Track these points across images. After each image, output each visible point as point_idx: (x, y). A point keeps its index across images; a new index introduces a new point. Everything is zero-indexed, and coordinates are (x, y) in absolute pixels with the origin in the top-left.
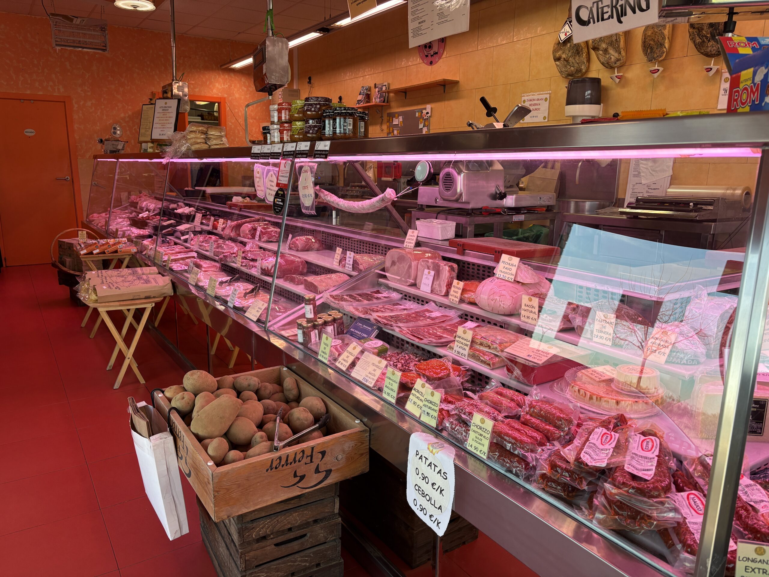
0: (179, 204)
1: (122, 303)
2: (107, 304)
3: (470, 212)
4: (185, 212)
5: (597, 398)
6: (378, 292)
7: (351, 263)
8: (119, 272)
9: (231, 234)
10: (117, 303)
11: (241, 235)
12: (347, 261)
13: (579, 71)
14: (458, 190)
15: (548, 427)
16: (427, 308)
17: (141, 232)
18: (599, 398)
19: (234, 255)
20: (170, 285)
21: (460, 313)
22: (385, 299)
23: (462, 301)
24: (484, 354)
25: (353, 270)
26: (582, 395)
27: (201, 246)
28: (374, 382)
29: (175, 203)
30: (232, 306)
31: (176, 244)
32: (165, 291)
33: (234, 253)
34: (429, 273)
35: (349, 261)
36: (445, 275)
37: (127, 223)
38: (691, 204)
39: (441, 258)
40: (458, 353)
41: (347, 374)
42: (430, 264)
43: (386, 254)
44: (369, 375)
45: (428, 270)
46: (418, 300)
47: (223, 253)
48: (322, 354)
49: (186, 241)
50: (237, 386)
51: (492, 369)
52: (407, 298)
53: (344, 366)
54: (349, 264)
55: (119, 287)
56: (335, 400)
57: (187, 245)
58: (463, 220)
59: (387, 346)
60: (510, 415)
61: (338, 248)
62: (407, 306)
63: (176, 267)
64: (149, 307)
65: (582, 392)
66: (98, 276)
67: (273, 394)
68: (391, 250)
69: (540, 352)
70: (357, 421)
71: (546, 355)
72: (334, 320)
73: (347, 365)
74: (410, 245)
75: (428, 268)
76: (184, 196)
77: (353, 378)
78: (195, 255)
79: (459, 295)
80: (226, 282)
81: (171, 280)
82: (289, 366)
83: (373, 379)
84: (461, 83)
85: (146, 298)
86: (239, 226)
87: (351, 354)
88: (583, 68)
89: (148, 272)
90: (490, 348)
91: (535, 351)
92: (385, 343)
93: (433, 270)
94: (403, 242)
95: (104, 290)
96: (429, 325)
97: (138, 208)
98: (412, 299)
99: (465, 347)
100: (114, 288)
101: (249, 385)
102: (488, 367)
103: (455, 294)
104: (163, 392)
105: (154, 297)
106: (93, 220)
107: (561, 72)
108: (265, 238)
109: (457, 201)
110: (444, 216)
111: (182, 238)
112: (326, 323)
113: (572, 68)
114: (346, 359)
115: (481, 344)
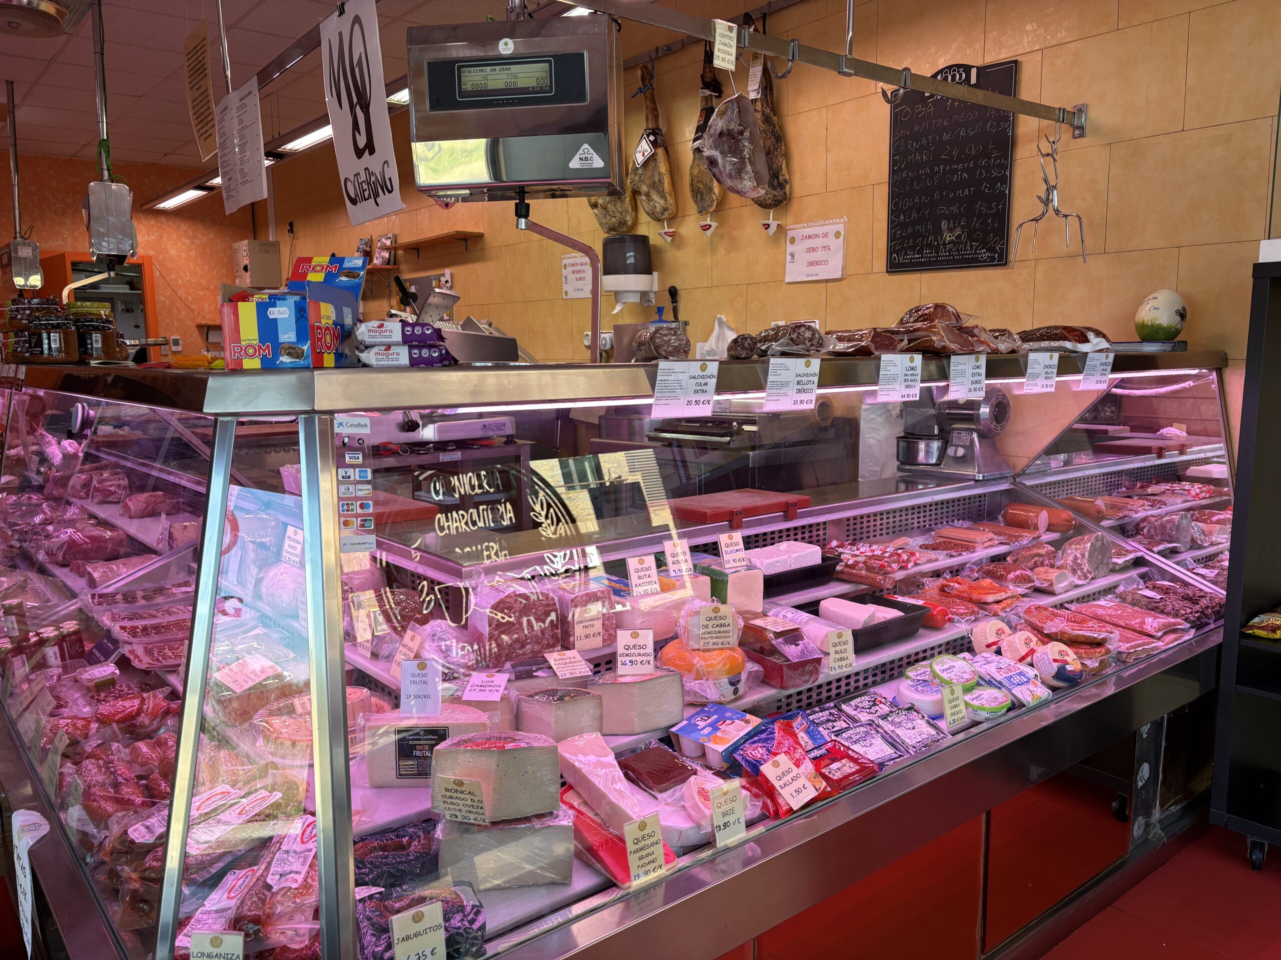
11: (71, 493)
13: (623, 223)
25: (170, 549)
38: (735, 424)
84: (487, 236)
86: (66, 478)
88: (629, 219)
107: (601, 224)
113: (613, 220)
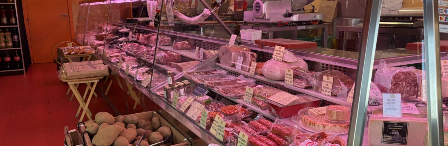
0: (123, 27)
1: (81, 80)
2: (72, 80)
3: (271, 24)
4: (125, 31)
5: (313, 124)
6: (215, 70)
7: (202, 55)
8: (81, 63)
9: (145, 42)
10: (78, 80)
11: (150, 42)
12: (200, 54)
14: (264, 12)
15: (279, 139)
16: (238, 78)
17: (99, 42)
18: (314, 124)
19: (143, 53)
20: (107, 69)
21: (255, 80)
22: (217, 74)
23: (256, 73)
24: (259, 101)
25: (204, 59)
26: (306, 122)
27: (128, 48)
28: (196, 118)
29: (120, 27)
30: (135, 80)
31: (117, 48)
32: (105, 73)
33: (143, 52)
34: (241, 58)
35: (202, 54)
36: (249, 59)
37: (94, 38)
38: (411, 18)
39: (250, 50)
40: (247, 101)
41: (185, 114)
42: (241, 54)
43: (219, 49)
44: (195, 114)
45: (240, 57)
46: (235, 74)
47: (138, 52)
48: (174, 103)
49: (122, 46)
50: (126, 121)
51: (263, 110)
52: (230, 73)
53: (184, 109)
54: (202, 56)
55: (79, 70)
56: (177, 128)
57: (122, 48)
58: (267, 29)
59: (211, 99)
60: (262, 133)
61: (197, 47)
62: (229, 78)
63: (113, 60)
64: (96, 81)
65: (306, 120)
66: (70, 66)
67: (146, 126)
68: (222, 47)
69: (287, 99)
70: (186, 139)
71: (290, 100)
72: (185, 85)
73: (185, 109)
74: (232, 43)
75: (240, 56)
76: (126, 23)
77: (187, 116)
78: (125, 53)
79: (254, 70)
80: (135, 67)
81: (108, 67)
82: (158, 111)
83: (196, 116)
85: (94, 77)
86: (149, 37)
87: (188, 103)
89: (97, 63)
90: (262, 98)
91: (284, 99)
92: (210, 98)
93: (243, 57)
94: (228, 42)
95: (70, 72)
96: (236, 87)
97: (102, 30)
98: (232, 74)
99: (250, 98)
100: (76, 71)
101: (132, 121)
102: (261, 109)
103: (252, 70)
104: (84, 124)
105: (99, 77)
106: (78, 38)
108: (162, 44)
109: (263, 18)
110: (257, 28)
111: (120, 45)
112: (179, 87)
114: (185, 106)
115: (258, 96)
